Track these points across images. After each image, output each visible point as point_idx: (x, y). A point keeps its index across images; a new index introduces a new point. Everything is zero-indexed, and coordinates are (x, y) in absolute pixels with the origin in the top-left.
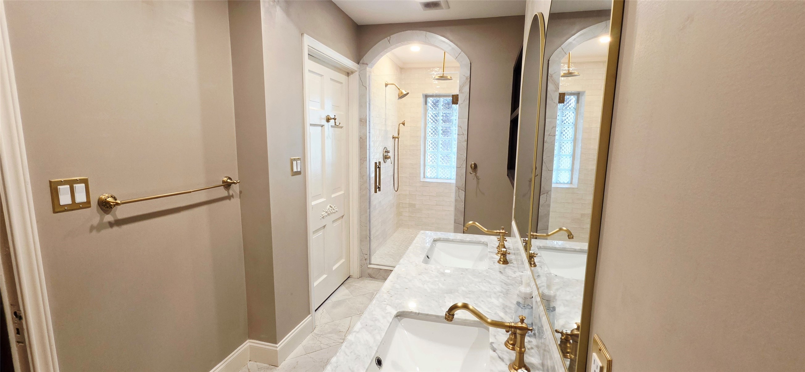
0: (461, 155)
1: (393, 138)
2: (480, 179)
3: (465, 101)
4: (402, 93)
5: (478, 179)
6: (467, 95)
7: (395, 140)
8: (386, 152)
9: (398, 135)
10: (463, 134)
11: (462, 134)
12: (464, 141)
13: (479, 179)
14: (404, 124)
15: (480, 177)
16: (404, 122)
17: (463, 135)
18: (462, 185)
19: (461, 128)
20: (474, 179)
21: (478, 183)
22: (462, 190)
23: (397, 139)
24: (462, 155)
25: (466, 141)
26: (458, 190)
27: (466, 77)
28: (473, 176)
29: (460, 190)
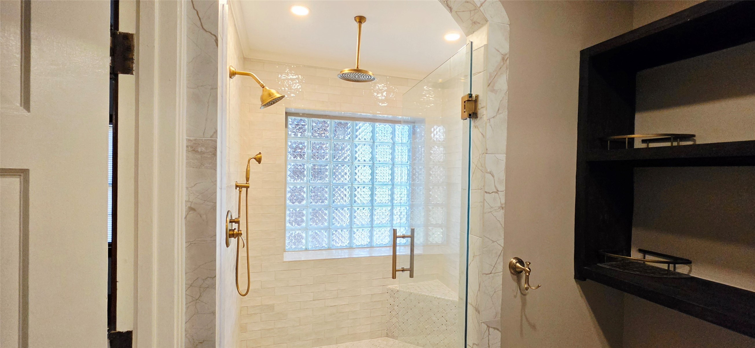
0: (493, 242)
1: (237, 186)
2: (527, 292)
3: (500, 111)
4: (270, 95)
5: (523, 293)
6: (503, 98)
7: (240, 192)
8: (231, 222)
9: (247, 180)
10: (497, 192)
11: (495, 191)
12: (499, 208)
14: (259, 161)
16: (259, 156)
17: (496, 194)
18: (496, 316)
19: (493, 176)
20: (515, 297)
21: (524, 304)
22: (494, 328)
23: (244, 190)
24: (495, 243)
26: (487, 332)
27: (502, 55)
28: (515, 294)
29: (490, 329)
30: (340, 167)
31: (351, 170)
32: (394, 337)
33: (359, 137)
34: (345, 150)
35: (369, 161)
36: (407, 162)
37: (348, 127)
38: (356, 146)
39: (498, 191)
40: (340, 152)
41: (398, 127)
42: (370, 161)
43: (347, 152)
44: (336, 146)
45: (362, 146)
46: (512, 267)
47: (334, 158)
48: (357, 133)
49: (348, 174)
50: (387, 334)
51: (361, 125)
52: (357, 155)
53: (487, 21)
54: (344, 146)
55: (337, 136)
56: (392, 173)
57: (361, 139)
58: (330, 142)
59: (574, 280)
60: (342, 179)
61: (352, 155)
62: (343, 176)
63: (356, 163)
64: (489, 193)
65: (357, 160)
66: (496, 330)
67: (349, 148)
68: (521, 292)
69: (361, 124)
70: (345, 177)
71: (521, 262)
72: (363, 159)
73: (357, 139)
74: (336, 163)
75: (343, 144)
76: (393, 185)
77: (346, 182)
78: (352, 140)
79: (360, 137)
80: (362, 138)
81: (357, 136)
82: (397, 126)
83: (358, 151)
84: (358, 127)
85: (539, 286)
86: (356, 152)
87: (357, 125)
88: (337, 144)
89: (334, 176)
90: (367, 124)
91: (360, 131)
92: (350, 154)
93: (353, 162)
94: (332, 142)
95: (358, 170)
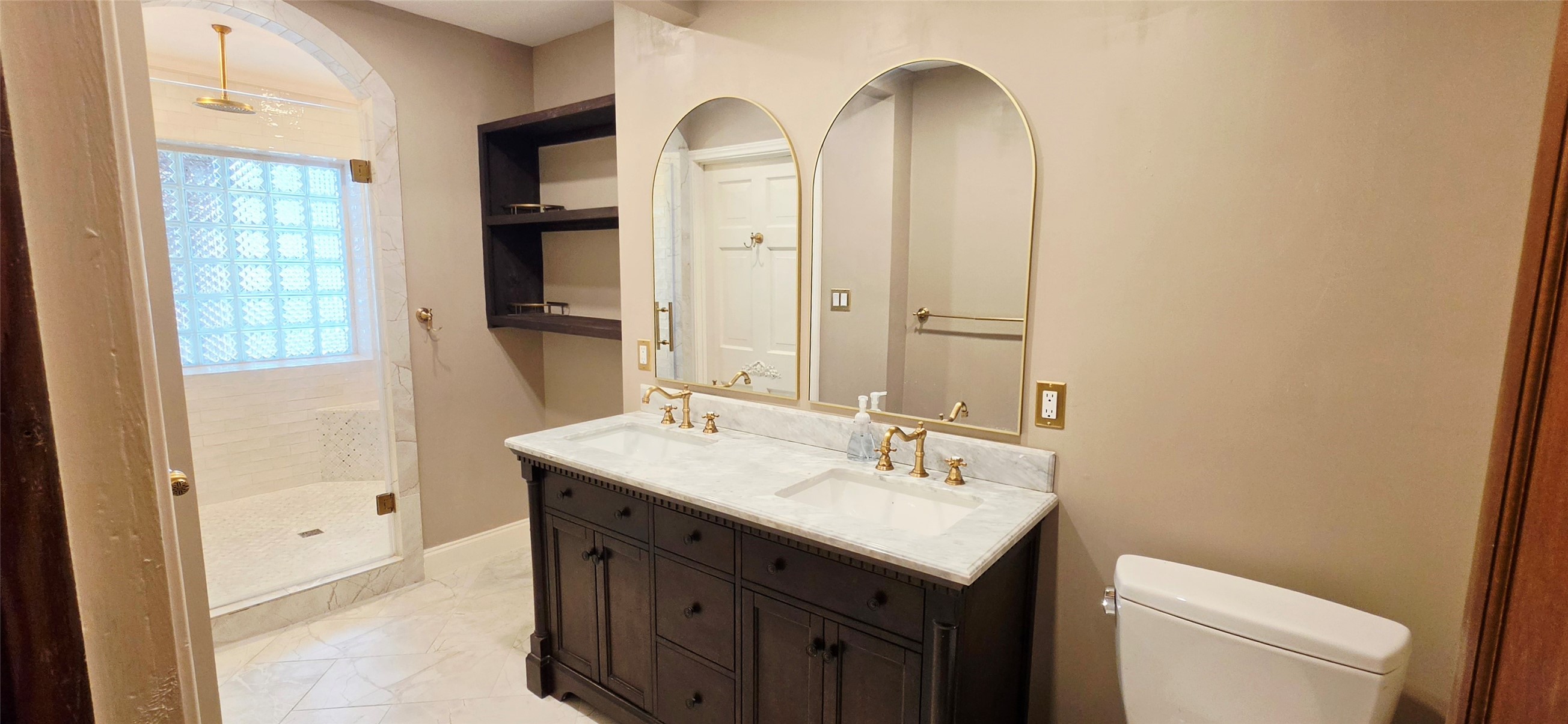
0: (396, 293)
2: (439, 339)
3: (392, 178)
5: (434, 340)
6: (394, 166)
11: (393, 248)
12: (399, 263)
13: (436, 341)
15: (438, 337)
17: (395, 251)
18: (405, 357)
19: (390, 236)
20: (426, 342)
21: (436, 348)
24: (398, 294)
25: (403, 264)
26: (397, 370)
27: (390, 127)
28: (425, 340)
29: (400, 368)
30: (204, 232)
31: (227, 237)
32: (334, 479)
33: (237, 183)
34: (211, 205)
35: (262, 223)
36: (337, 227)
37: (212, 166)
38: (233, 199)
39: (396, 248)
40: (202, 207)
41: (314, 173)
42: (264, 223)
43: (216, 208)
44: (191, 196)
45: (246, 200)
46: (419, 317)
47: (191, 217)
48: (233, 177)
49: (222, 243)
50: (323, 477)
51: (240, 164)
52: (236, 214)
53: (371, 96)
54: (207, 197)
55: (191, 181)
56: (308, 244)
57: (242, 187)
58: (178, 189)
59: (488, 329)
60: (211, 252)
61: (225, 212)
62: (212, 247)
63: (236, 226)
64: (387, 250)
65: (239, 221)
66: (406, 369)
67: (219, 202)
68: (432, 339)
69: (238, 162)
70: (217, 248)
71: (426, 311)
72: (249, 220)
73: (234, 187)
74: (195, 226)
75: (206, 194)
76: (312, 262)
77: (220, 257)
78: (223, 188)
79: (239, 183)
80: (243, 185)
81: (232, 183)
82: (311, 170)
83: (238, 207)
84: (233, 167)
85: (440, 328)
86: (235, 208)
87: (231, 164)
88: (194, 193)
89: (194, 247)
90: (250, 164)
91: (239, 173)
92: (222, 211)
93: (230, 224)
94: (181, 190)
95: (243, 239)
